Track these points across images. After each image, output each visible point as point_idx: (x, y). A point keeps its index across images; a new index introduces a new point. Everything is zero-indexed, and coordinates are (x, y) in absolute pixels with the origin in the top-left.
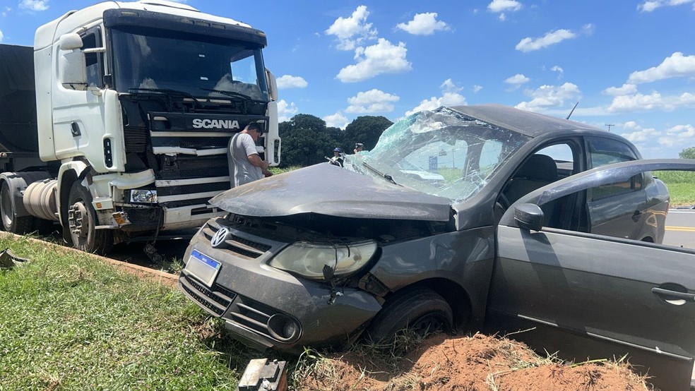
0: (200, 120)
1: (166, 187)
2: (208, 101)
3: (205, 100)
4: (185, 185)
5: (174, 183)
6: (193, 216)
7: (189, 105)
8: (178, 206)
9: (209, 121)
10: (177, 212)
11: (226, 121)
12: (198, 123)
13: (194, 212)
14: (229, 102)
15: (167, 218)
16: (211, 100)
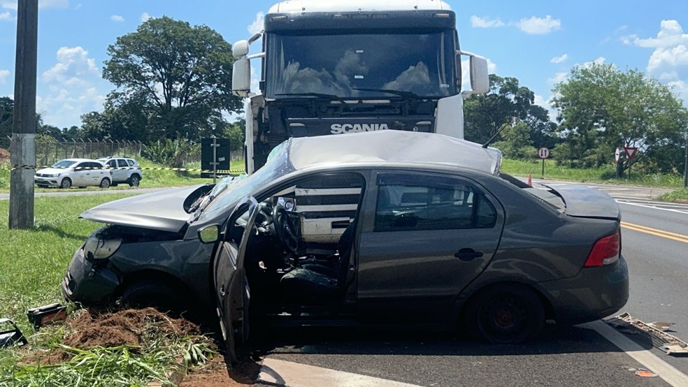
0: (339, 126)
1: (304, 196)
2: (360, 102)
3: (357, 102)
4: (326, 196)
5: (312, 192)
6: (334, 229)
7: (336, 108)
8: (317, 217)
9: (350, 126)
10: (314, 224)
11: (372, 125)
12: (336, 129)
13: (335, 225)
14: (388, 101)
15: (305, 229)
16: (364, 101)
